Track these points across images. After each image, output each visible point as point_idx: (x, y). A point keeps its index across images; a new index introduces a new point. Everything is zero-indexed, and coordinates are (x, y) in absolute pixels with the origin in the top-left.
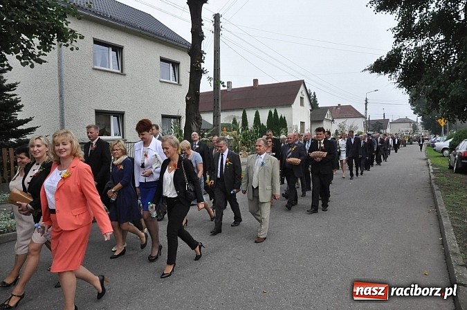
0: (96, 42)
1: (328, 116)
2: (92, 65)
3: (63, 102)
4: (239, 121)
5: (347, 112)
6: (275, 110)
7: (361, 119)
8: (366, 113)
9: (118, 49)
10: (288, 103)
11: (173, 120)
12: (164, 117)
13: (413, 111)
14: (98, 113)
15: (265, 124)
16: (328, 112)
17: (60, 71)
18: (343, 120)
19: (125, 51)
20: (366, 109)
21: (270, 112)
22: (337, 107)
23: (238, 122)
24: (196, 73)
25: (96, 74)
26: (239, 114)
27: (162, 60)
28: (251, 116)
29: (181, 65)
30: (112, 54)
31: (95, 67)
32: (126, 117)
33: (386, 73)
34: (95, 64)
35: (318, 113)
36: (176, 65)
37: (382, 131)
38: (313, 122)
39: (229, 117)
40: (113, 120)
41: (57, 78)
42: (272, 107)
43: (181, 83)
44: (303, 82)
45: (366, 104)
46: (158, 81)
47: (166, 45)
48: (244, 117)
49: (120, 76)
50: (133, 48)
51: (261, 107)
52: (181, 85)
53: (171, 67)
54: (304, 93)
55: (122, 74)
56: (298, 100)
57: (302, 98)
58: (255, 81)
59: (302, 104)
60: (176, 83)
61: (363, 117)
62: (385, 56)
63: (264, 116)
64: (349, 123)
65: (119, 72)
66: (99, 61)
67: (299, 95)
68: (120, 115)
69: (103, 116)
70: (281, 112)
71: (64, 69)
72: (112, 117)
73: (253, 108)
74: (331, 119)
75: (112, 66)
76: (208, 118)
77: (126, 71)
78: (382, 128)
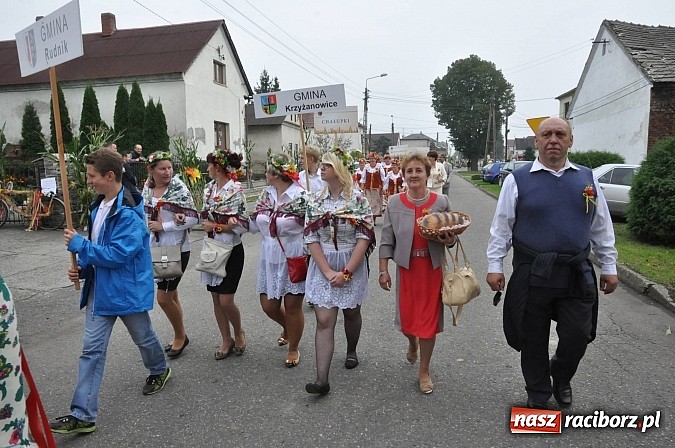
1: (292, 116)
6: (136, 88)
8: (366, 117)
13: (438, 120)
15: (111, 124)
20: (366, 109)
21: (122, 93)
28: (75, 101)
38: (253, 127)
44: (221, 26)
45: (366, 99)
54: (226, 52)
57: (219, 66)
58: (108, 19)
59: (219, 79)
63: (107, 102)
70: (152, 93)
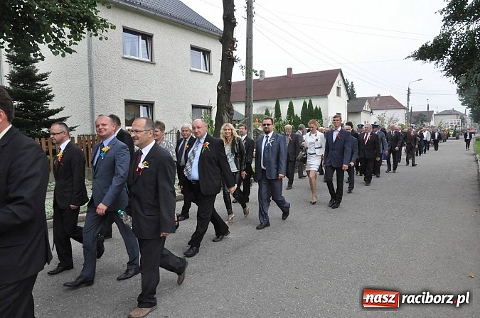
0: (126, 30)
1: (366, 107)
2: (122, 54)
3: (93, 92)
4: (272, 112)
5: (387, 103)
6: (310, 101)
7: (403, 110)
8: (408, 104)
9: (147, 37)
10: (324, 93)
11: (203, 110)
12: (194, 107)
13: (461, 102)
14: (128, 103)
15: (299, 115)
16: (367, 103)
17: (90, 60)
18: (383, 112)
19: (155, 39)
20: (408, 100)
21: (305, 103)
22: (376, 98)
23: (270, 112)
24: (228, 62)
25: (126, 63)
26: (272, 104)
27: (193, 48)
28: (284, 107)
29: (212, 54)
30: (142, 42)
31: (125, 56)
32: (156, 106)
33: (432, 60)
34: (124, 53)
35: (355, 105)
36: (206, 53)
37: (425, 123)
38: (350, 113)
39: (261, 108)
40: (143, 110)
41: (87, 67)
42: (307, 97)
43: (212, 72)
44: (340, 71)
45: (408, 95)
46: (188, 71)
47: (197, 32)
48: (277, 108)
49: (149, 65)
50: (162, 35)
51: (295, 98)
52: (212, 74)
53: (202, 56)
54: (341, 82)
55: (152, 63)
56: (334, 90)
57: (338, 88)
58: (290, 70)
59: (338, 94)
60: (207, 72)
61: (404, 108)
62: (432, 42)
63: (298, 107)
64: (389, 114)
65: (149, 60)
66: (128, 50)
67: (335, 85)
68: (150, 105)
69: (133, 106)
70: (317, 103)
71: (94, 58)
72: (142, 108)
73: (287, 98)
74: (369, 110)
75: (142, 55)
76: (239, 109)
77: (155, 60)
78: (426, 121)
